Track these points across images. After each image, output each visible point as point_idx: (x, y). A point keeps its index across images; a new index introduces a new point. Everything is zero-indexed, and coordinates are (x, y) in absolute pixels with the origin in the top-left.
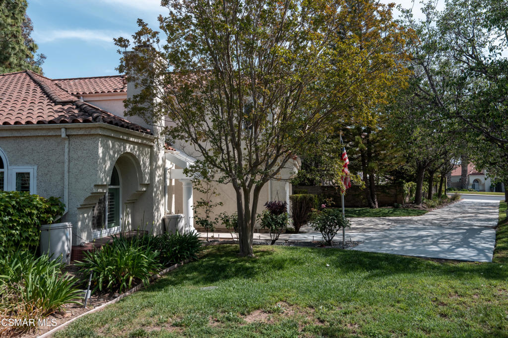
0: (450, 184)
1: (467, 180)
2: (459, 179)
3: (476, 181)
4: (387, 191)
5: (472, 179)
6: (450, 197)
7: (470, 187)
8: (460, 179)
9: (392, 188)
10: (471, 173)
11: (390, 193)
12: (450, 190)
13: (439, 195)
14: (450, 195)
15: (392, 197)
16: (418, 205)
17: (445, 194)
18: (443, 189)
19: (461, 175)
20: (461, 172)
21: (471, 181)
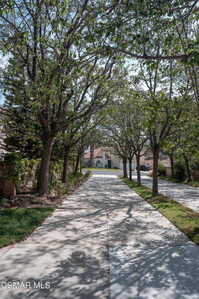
0: (83, 163)
3: (98, 162)
5: (96, 160)
6: (84, 173)
7: (95, 165)
8: (89, 160)
10: (95, 156)
12: (83, 167)
13: (75, 174)
17: (81, 172)
19: (90, 157)
20: (90, 156)
21: (95, 162)
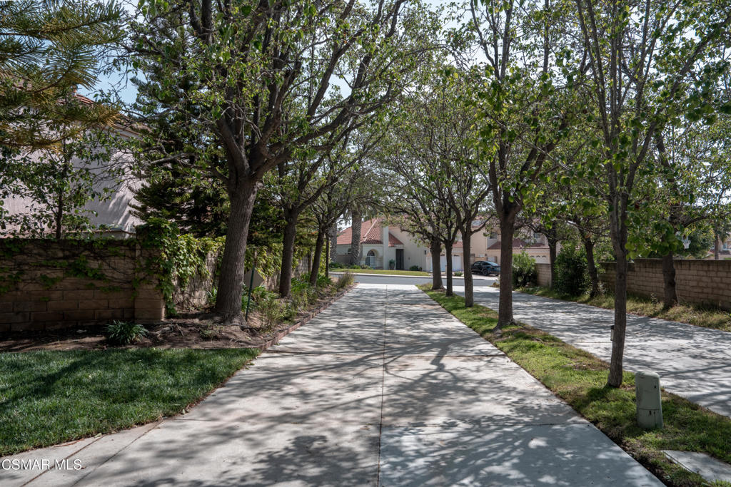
0: (335, 257)
1: (359, 251)
2: (347, 249)
3: (372, 253)
4: (94, 264)
5: (366, 250)
6: (335, 280)
7: (363, 262)
8: (349, 250)
9: (116, 255)
10: (365, 240)
11: (109, 274)
12: (334, 266)
13: (312, 278)
14: (335, 276)
15: (112, 289)
16: (223, 322)
17: (327, 274)
18: (322, 263)
19: (350, 243)
20: (351, 239)
21: (365, 254)
